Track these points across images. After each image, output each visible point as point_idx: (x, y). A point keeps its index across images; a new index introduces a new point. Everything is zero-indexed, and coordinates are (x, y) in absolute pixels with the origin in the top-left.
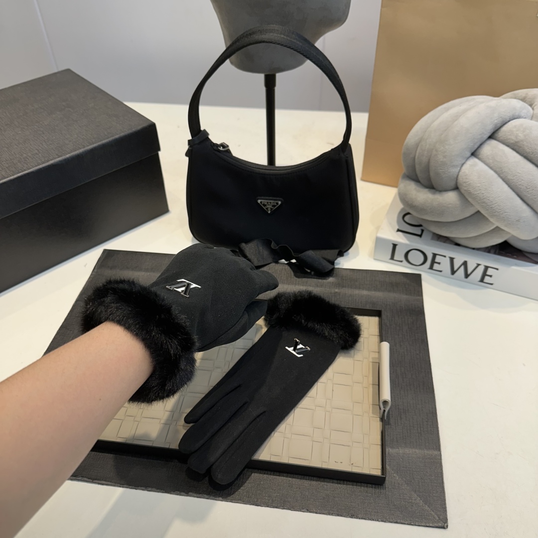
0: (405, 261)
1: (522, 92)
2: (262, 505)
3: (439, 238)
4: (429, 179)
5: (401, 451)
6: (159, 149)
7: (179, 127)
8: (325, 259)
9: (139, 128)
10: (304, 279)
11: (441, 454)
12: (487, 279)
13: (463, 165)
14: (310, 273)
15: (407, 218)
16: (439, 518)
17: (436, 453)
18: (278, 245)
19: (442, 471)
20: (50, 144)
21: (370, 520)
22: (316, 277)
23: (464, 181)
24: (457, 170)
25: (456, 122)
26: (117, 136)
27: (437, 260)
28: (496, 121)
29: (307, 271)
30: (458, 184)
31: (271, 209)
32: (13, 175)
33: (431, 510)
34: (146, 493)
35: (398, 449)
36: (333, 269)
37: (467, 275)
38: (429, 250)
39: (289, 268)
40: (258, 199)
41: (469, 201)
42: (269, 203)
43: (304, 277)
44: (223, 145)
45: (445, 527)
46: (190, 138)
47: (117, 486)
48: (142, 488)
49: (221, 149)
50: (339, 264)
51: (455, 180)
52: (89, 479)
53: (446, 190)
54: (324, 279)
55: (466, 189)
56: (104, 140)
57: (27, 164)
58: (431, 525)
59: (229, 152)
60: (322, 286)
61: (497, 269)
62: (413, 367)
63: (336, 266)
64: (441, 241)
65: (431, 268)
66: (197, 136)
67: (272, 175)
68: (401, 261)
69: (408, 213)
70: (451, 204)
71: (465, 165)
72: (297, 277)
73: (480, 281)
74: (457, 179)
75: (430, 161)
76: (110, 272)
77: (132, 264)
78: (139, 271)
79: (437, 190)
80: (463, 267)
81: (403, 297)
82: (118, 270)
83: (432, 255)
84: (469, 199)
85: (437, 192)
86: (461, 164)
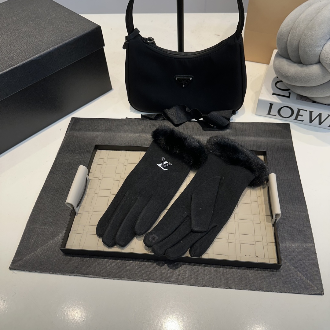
0: (278, 115)
2: (199, 285)
3: (301, 98)
4: (298, 56)
5: (288, 245)
6: (104, 46)
8: (224, 117)
9: (90, 30)
10: (209, 132)
11: (314, 245)
14: (214, 127)
15: (278, 85)
16: (318, 288)
18: (190, 110)
19: (317, 257)
20: (29, 45)
22: (217, 130)
23: (326, 57)
24: (320, 49)
25: (320, 14)
26: (75, 37)
27: (300, 114)
29: (211, 126)
30: (320, 60)
31: (185, 84)
32: (6, 69)
33: (312, 283)
34: (120, 281)
35: (286, 243)
36: (229, 123)
37: (320, 123)
38: (295, 107)
39: (198, 124)
40: (176, 77)
41: (328, 71)
42: (184, 79)
43: (210, 131)
44: (150, 39)
45: (322, 294)
46: (127, 35)
47: (101, 278)
48: (118, 278)
49: (149, 41)
50: (232, 119)
51: (319, 56)
52: (82, 274)
53: (311, 64)
54: (223, 131)
55: (327, 62)
56: (67, 40)
57: (15, 61)
58: (312, 293)
59: (154, 43)
62: (290, 188)
63: (231, 122)
64: (303, 100)
65: (296, 119)
66: (132, 33)
67: (186, 59)
68: (275, 115)
69: (281, 81)
70: (315, 74)
71: (326, 45)
72: (204, 131)
73: (329, 127)
74: (320, 55)
75: (300, 43)
76: (78, 133)
77: (92, 127)
78: (97, 132)
79: (304, 64)
80: (318, 117)
81: (279, 140)
82: (83, 132)
83: (297, 110)
84: (328, 70)
85: (304, 66)
86: (323, 45)
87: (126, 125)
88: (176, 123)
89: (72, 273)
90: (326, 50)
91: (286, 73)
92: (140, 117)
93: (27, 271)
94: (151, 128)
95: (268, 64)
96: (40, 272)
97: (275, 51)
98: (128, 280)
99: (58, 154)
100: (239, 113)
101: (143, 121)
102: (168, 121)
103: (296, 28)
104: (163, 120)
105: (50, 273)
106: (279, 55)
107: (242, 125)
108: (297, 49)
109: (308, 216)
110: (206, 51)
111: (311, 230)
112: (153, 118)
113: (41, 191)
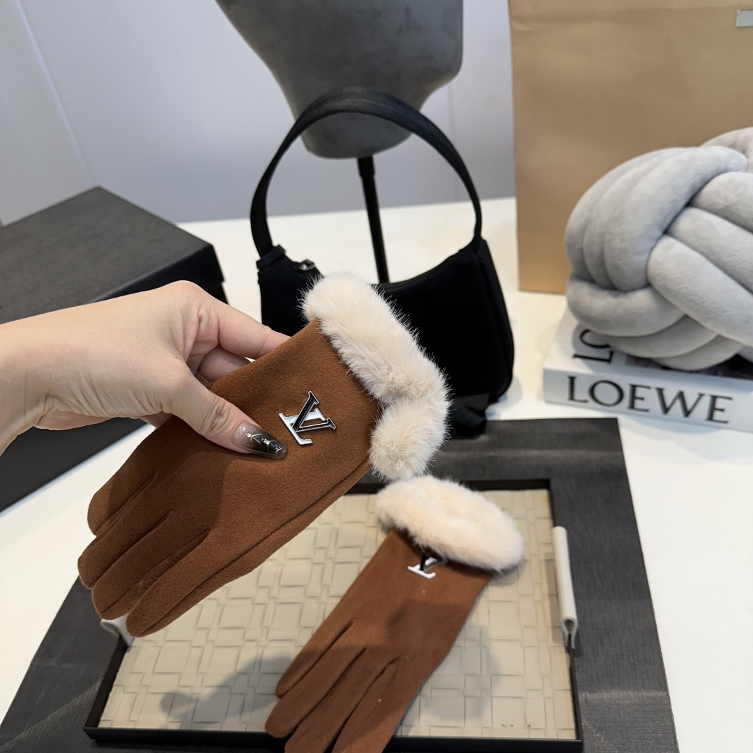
0: (592, 402)
1: (729, 136)
3: (637, 362)
4: (606, 275)
5: (605, 695)
8: (471, 409)
12: (717, 415)
13: (652, 249)
15: (587, 337)
17: (661, 694)
22: (459, 437)
23: (657, 272)
24: (643, 258)
25: (634, 190)
27: (638, 394)
28: (692, 181)
30: (649, 279)
35: (601, 692)
36: (485, 423)
37: (687, 413)
38: (625, 381)
41: (668, 302)
44: (307, 263)
46: (258, 257)
49: (305, 267)
50: (493, 414)
51: (644, 273)
53: (634, 289)
54: (472, 439)
55: (662, 284)
59: (315, 270)
60: (469, 449)
61: (730, 399)
63: (490, 418)
64: (640, 365)
65: (632, 406)
66: (268, 255)
68: (586, 401)
69: (587, 331)
70: (643, 309)
71: (655, 249)
73: (707, 420)
79: (621, 292)
80: (678, 401)
81: (594, 455)
83: (629, 387)
84: (668, 300)
103: (595, 220)
107: (512, 426)
108: (601, 261)
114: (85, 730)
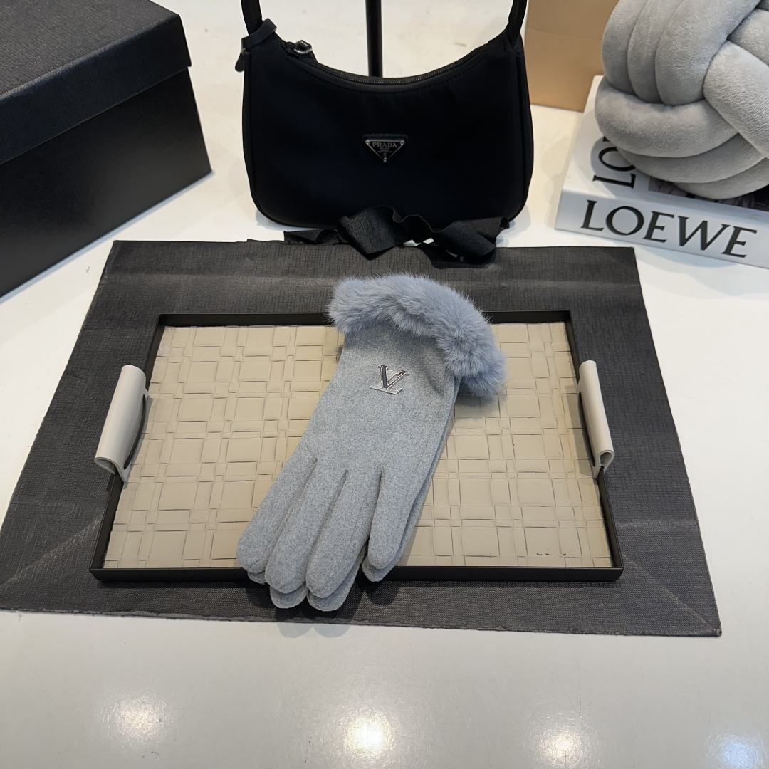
0: (606, 229)
2: (433, 626)
3: (660, 187)
4: (654, 86)
5: (637, 525)
6: (190, 65)
7: (206, 31)
8: (482, 234)
9: (154, 24)
10: (449, 270)
11: (698, 523)
12: (737, 249)
13: (714, 56)
14: (458, 259)
15: (606, 157)
16: (707, 621)
17: (690, 523)
18: (403, 218)
19: (703, 550)
21: (603, 634)
22: (468, 265)
23: (718, 84)
24: (705, 67)
26: (117, 42)
27: (658, 224)
29: (453, 257)
30: (705, 91)
31: (388, 155)
33: (694, 610)
34: (246, 624)
36: (495, 250)
37: (704, 245)
38: (647, 210)
39: (423, 253)
40: (366, 139)
41: (723, 119)
42: (384, 144)
43: (449, 267)
44: (302, 46)
45: (718, 634)
46: (247, 34)
47: (199, 619)
48: (239, 618)
49: (299, 51)
50: (501, 241)
51: (701, 84)
52: (151, 612)
53: (684, 103)
54: (481, 268)
55: (720, 97)
56: (96, 49)
58: (695, 633)
59: (311, 56)
60: (479, 279)
61: (755, 232)
62: (637, 394)
63: (499, 245)
64: (664, 192)
65: (649, 236)
66: (258, 31)
67: (390, 93)
68: (601, 229)
69: (614, 149)
70: (693, 126)
71: (717, 57)
72: (437, 267)
73: (724, 253)
74: (704, 82)
75: (657, 54)
76: (130, 277)
77: (164, 262)
78: (178, 273)
79: (666, 105)
80: (699, 231)
81: (609, 287)
82: (143, 274)
83: (651, 215)
84: (723, 116)
85: (668, 108)
86: (712, 55)
87: (247, 256)
88: (370, 249)
89: (128, 610)
90: (718, 68)
91: (626, 127)
92: (282, 239)
93: (15, 609)
94: (310, 263)
95: (581, 110)
96: (50, 612)
97: (598, 80)
98: (263, 620)
99: (84, 329)
100: (516, 226)
101: (289, 246)
102: (349, 246)
103: (648, 17)
104: (338, 243)
105: (73, 613)
106: (608, 85)
107: (523, 254)
108: (652, 68)
109: (682, 459)
110: (437, 75)
111: (690, 489)
112: (314, 239)
113: (45, 418)
114: (90, 571)
